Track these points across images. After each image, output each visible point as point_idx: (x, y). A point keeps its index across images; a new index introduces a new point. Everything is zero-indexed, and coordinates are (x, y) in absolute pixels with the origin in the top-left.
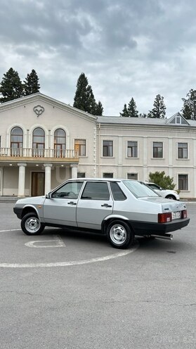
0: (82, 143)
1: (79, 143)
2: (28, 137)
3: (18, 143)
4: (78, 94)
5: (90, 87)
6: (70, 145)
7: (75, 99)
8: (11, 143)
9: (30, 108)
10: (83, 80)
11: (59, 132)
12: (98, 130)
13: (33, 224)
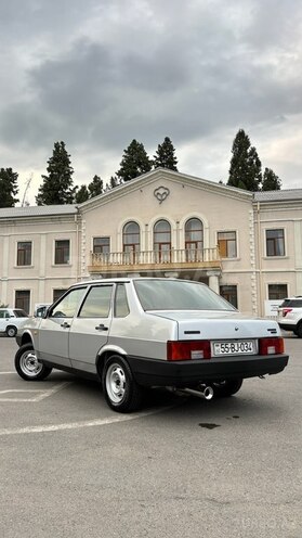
0: (230, 236)
1: (226, 237)
2: (146, 235)
3: (134, 245)
4: (234, 162)
5: (254, 149)
6: (210, 241)
7: (230, 172)
8: (124, 246)
9: (149, 192)
10: (242, 141)
11: (193, 224)
12: (256, 213)
13: (32, 363)
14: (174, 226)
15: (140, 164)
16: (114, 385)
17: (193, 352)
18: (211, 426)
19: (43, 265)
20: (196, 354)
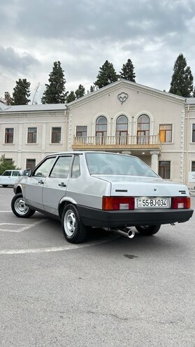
0: (168, 128)
1: (165, 128)
2: (111, 126)
3: (102, 132)
4: (175, 77)
5: (189, 68)
6: (154, 130)
7: (172, 84)
8: (96, 132)
9: (114, 96)
10: (181, 61)
11: (144, 119)
12: (187, 112)
13: (23, 206)
14: (130, 120)
15: (110, 77)
16: (69, 224)
17: (121, 205)
18: (131, 257)
19: (44, 144)
20: (124, 206)
